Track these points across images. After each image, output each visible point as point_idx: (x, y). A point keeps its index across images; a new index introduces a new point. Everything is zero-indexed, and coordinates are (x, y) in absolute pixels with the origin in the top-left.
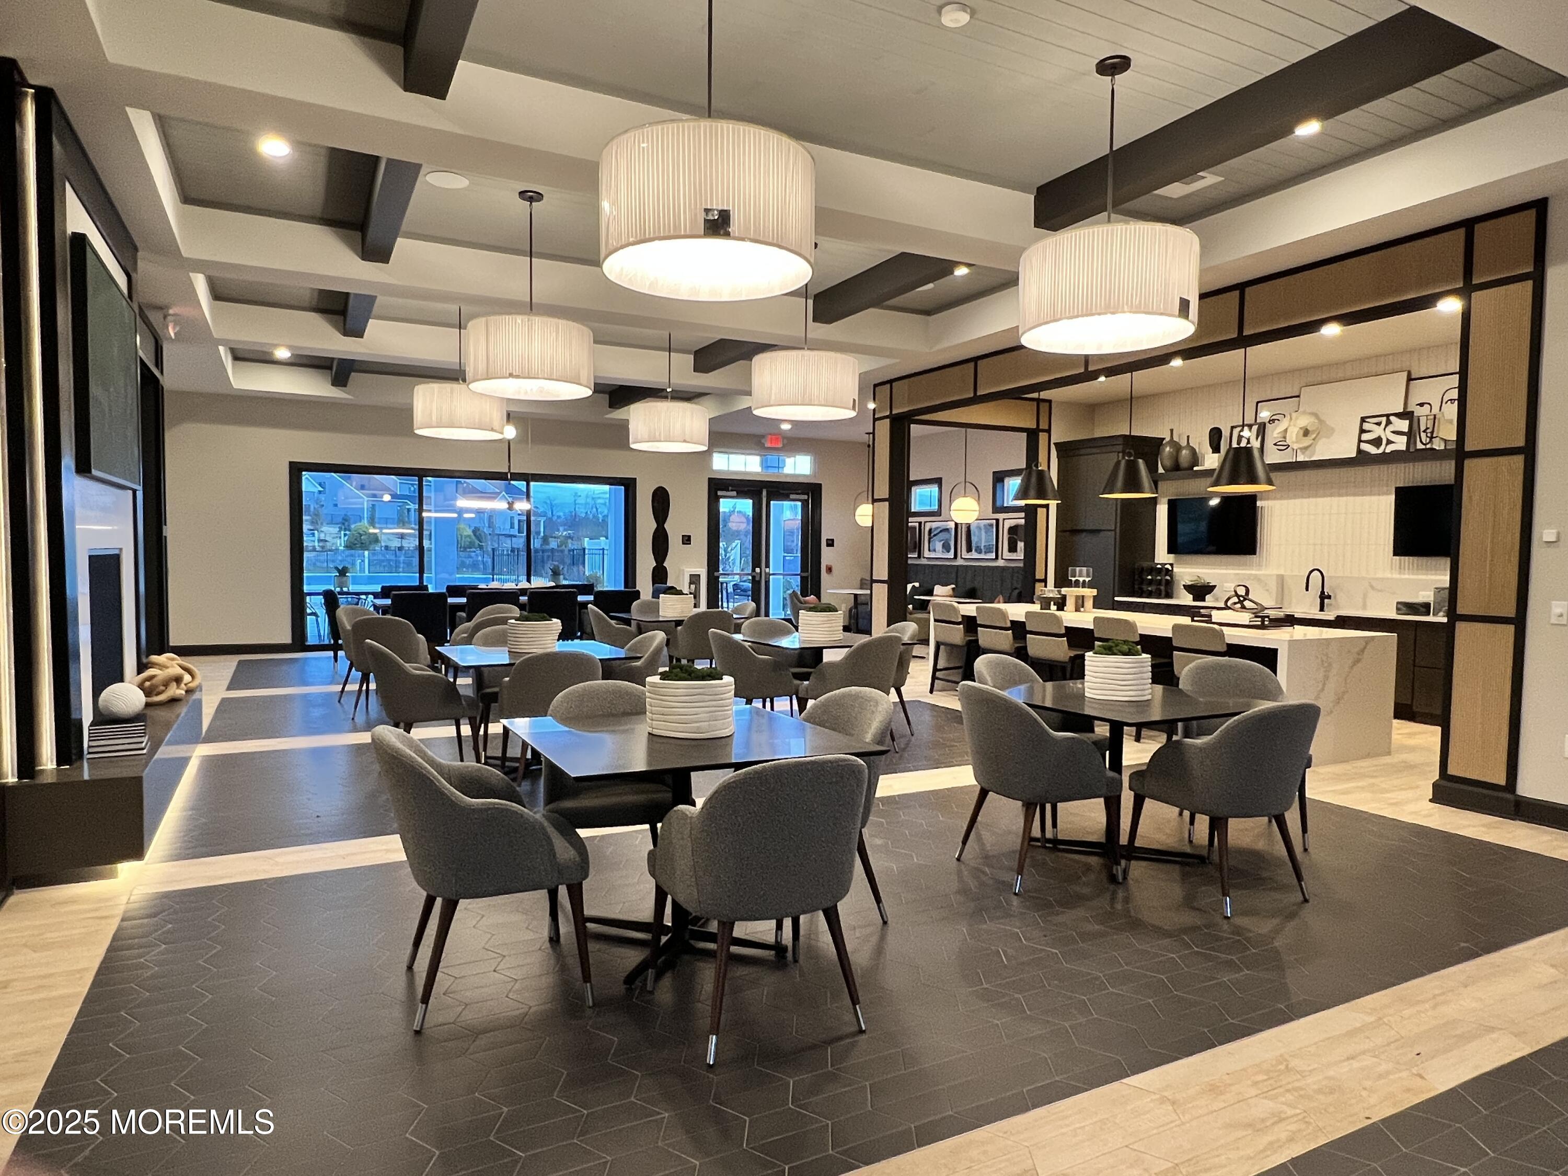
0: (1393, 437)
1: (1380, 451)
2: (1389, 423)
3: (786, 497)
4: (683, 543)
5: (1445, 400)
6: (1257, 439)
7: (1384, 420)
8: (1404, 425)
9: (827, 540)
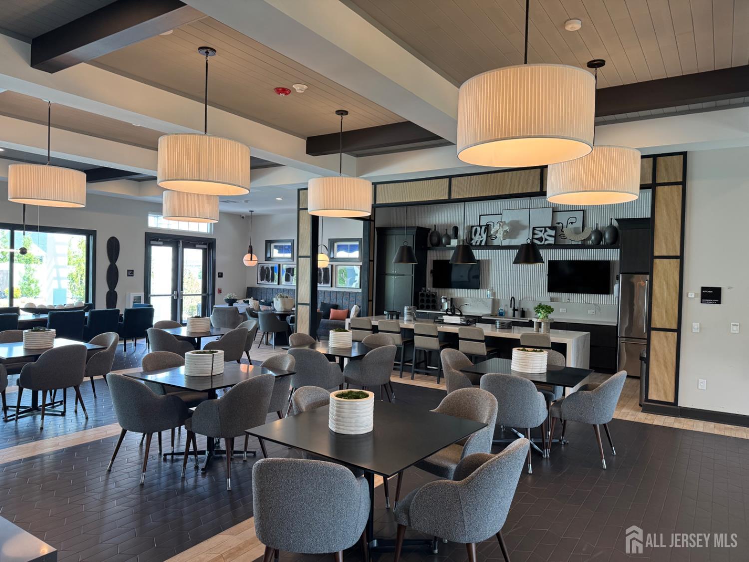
0: (548, 238)
1: (542, 243)
2: (546, 231)
3: (193, 246)
4: (128, 276)
5: (569, 222)
6: (484, 233)
7: (543, 229)
8: (553, 233)
9: (219, 273)
